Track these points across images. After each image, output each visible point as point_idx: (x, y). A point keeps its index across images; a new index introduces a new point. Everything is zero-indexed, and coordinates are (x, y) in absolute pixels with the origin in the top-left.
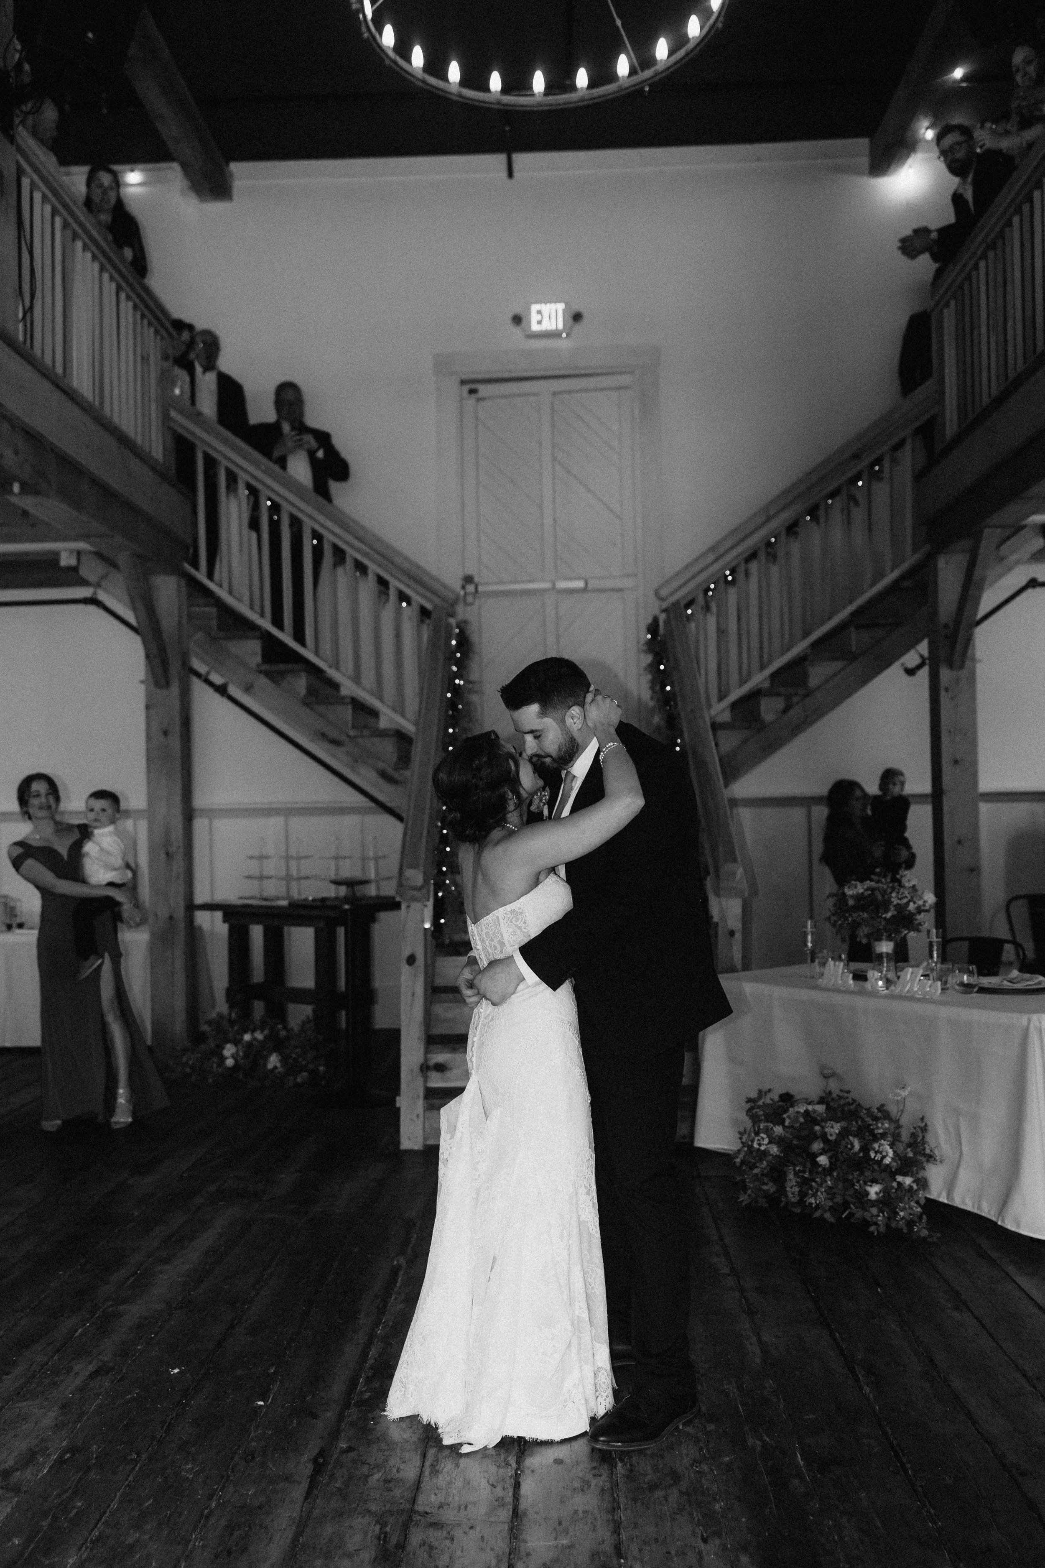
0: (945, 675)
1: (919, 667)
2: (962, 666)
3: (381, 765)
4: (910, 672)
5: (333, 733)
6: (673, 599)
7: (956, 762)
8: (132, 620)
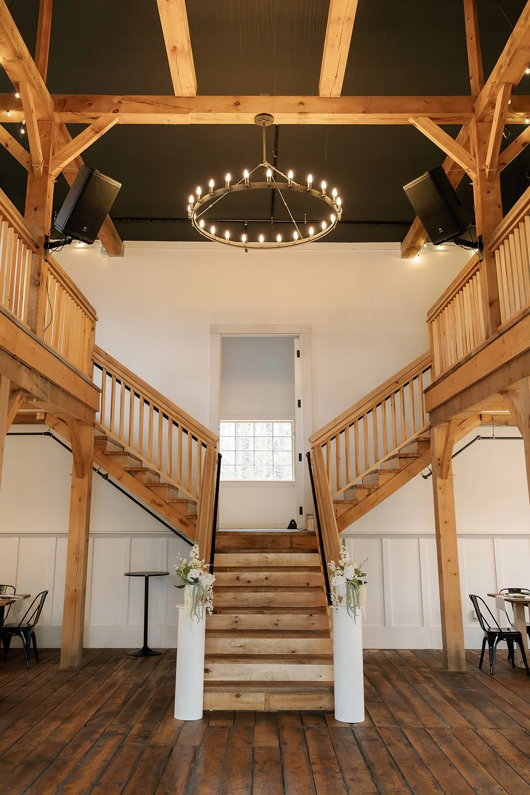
0: (439, 481)
1: (429, 475)
2: (446, 478)
3: (180, 517)
4: (425, 477)
5: (159, 501)
6: (316, 443)
7: (446, 522)
8: (70, 446)
